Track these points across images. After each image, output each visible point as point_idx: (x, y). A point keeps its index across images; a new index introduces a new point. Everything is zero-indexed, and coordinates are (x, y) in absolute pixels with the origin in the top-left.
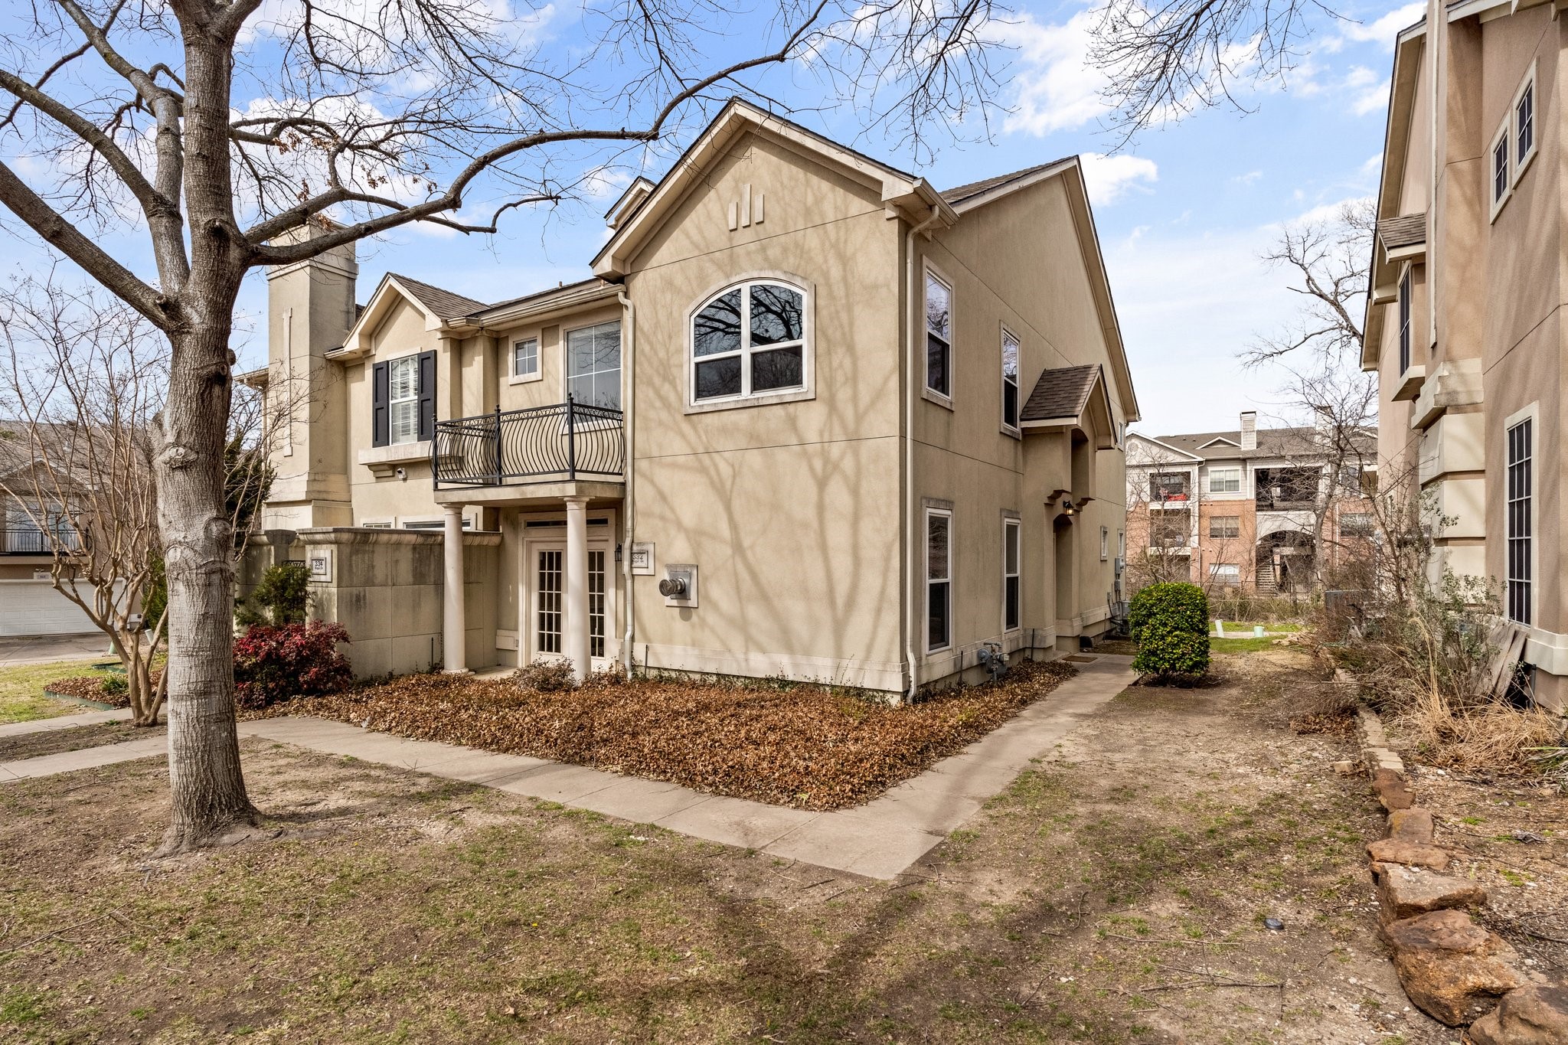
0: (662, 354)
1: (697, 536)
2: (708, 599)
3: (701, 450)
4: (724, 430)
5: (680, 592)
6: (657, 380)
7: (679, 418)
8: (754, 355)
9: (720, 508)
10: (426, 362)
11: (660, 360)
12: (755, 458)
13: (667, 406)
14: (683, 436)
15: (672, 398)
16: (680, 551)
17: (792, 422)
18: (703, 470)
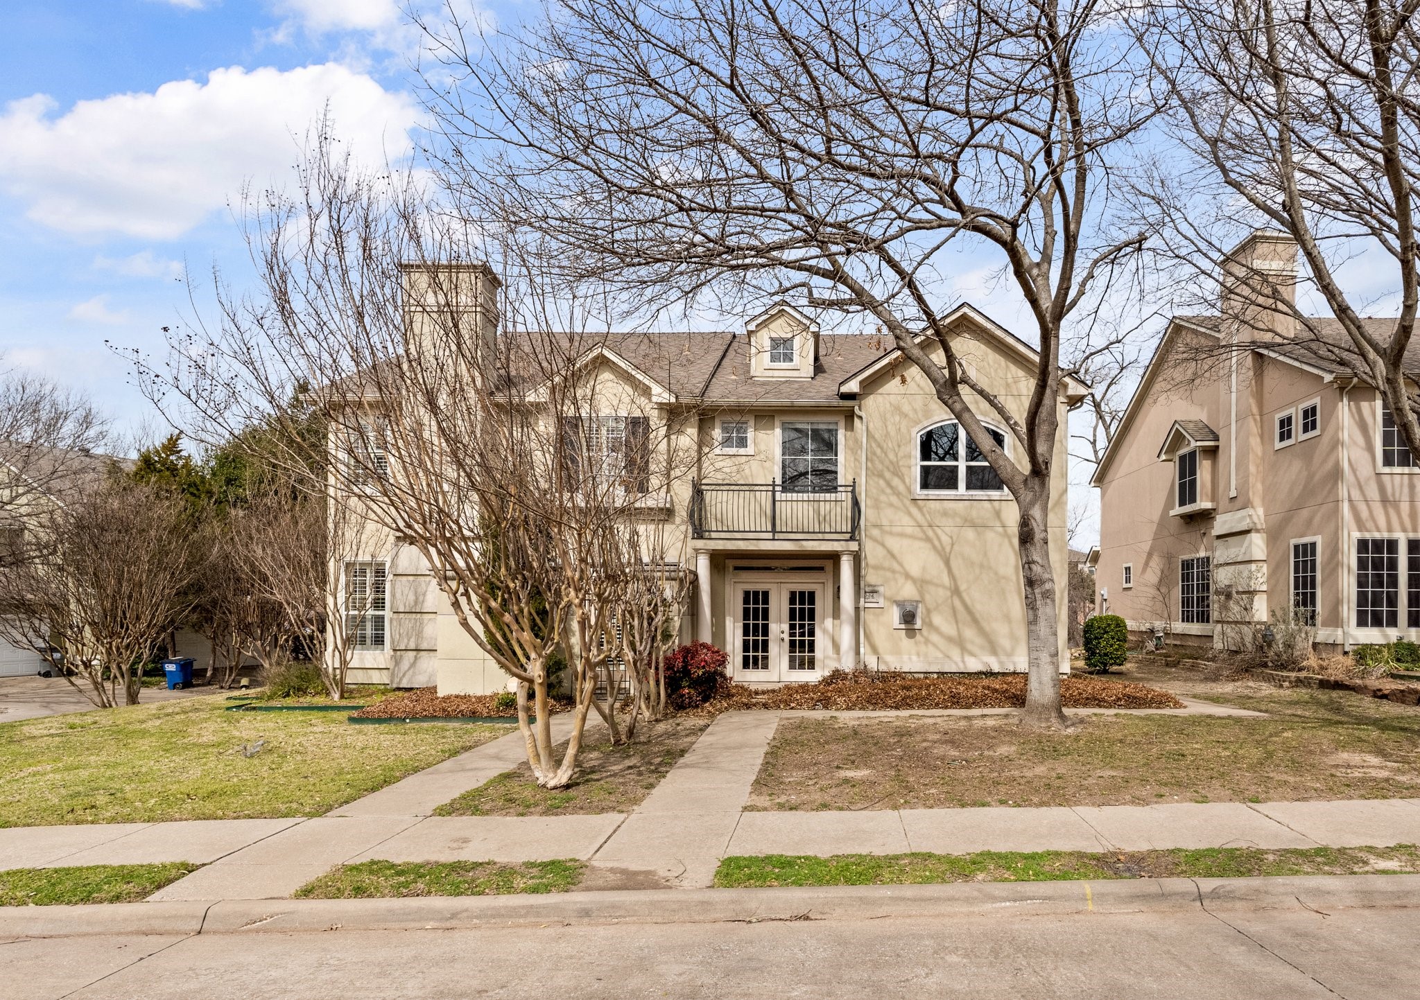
0: (892, 456)
1: (922, 583)
2: (930, 625)
3: (925, 524)
4: (945, 514)
5: (908, 618)
6: (887, 475)
7: (908, 503)
8: (969, 468)
9: (942, 565)
10: (638, 425)
11: (891, 462)
12: (970, 534)
13: (898, 494)
14: (910, 514)
15: (901, 488)
16: (908, 591)
17: (998, 514)
18: (928, 539)
